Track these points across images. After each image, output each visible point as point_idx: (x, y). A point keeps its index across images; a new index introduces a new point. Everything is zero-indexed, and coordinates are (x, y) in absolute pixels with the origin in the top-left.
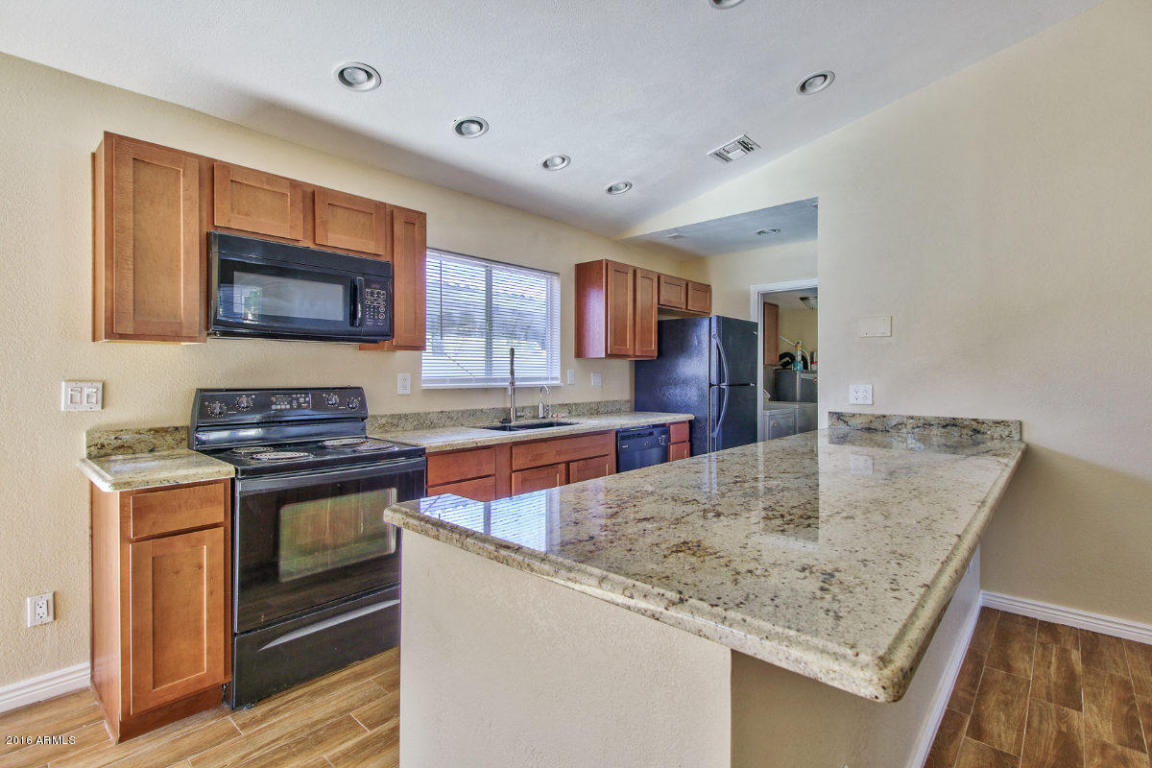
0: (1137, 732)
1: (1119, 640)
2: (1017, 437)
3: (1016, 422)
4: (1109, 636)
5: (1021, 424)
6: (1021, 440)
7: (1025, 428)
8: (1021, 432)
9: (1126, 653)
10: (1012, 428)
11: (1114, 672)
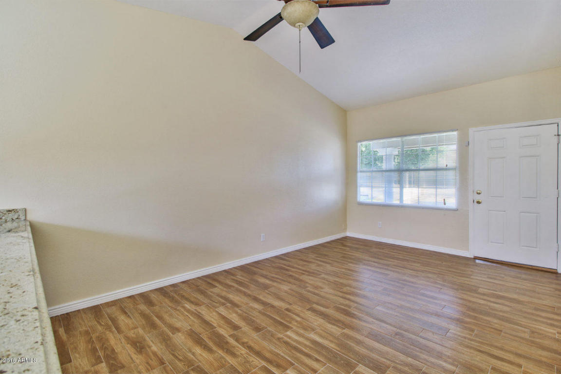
0: (97, 354)
1: (79, 311)
2: (23, 218)
3: (22, 209)
4: (73, 312)
5: (26, 210)
6: (25, 220)
7: (28, 212)
8: (26, 215)
9: (83, 315)
10: (20, 213)
11: (81, 330)
